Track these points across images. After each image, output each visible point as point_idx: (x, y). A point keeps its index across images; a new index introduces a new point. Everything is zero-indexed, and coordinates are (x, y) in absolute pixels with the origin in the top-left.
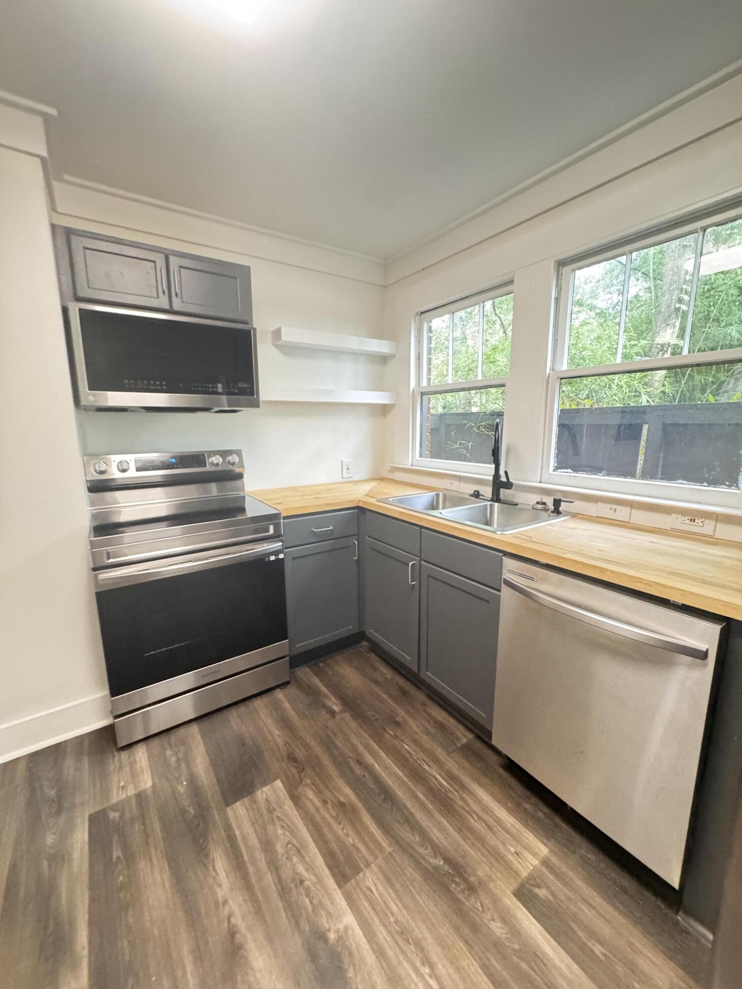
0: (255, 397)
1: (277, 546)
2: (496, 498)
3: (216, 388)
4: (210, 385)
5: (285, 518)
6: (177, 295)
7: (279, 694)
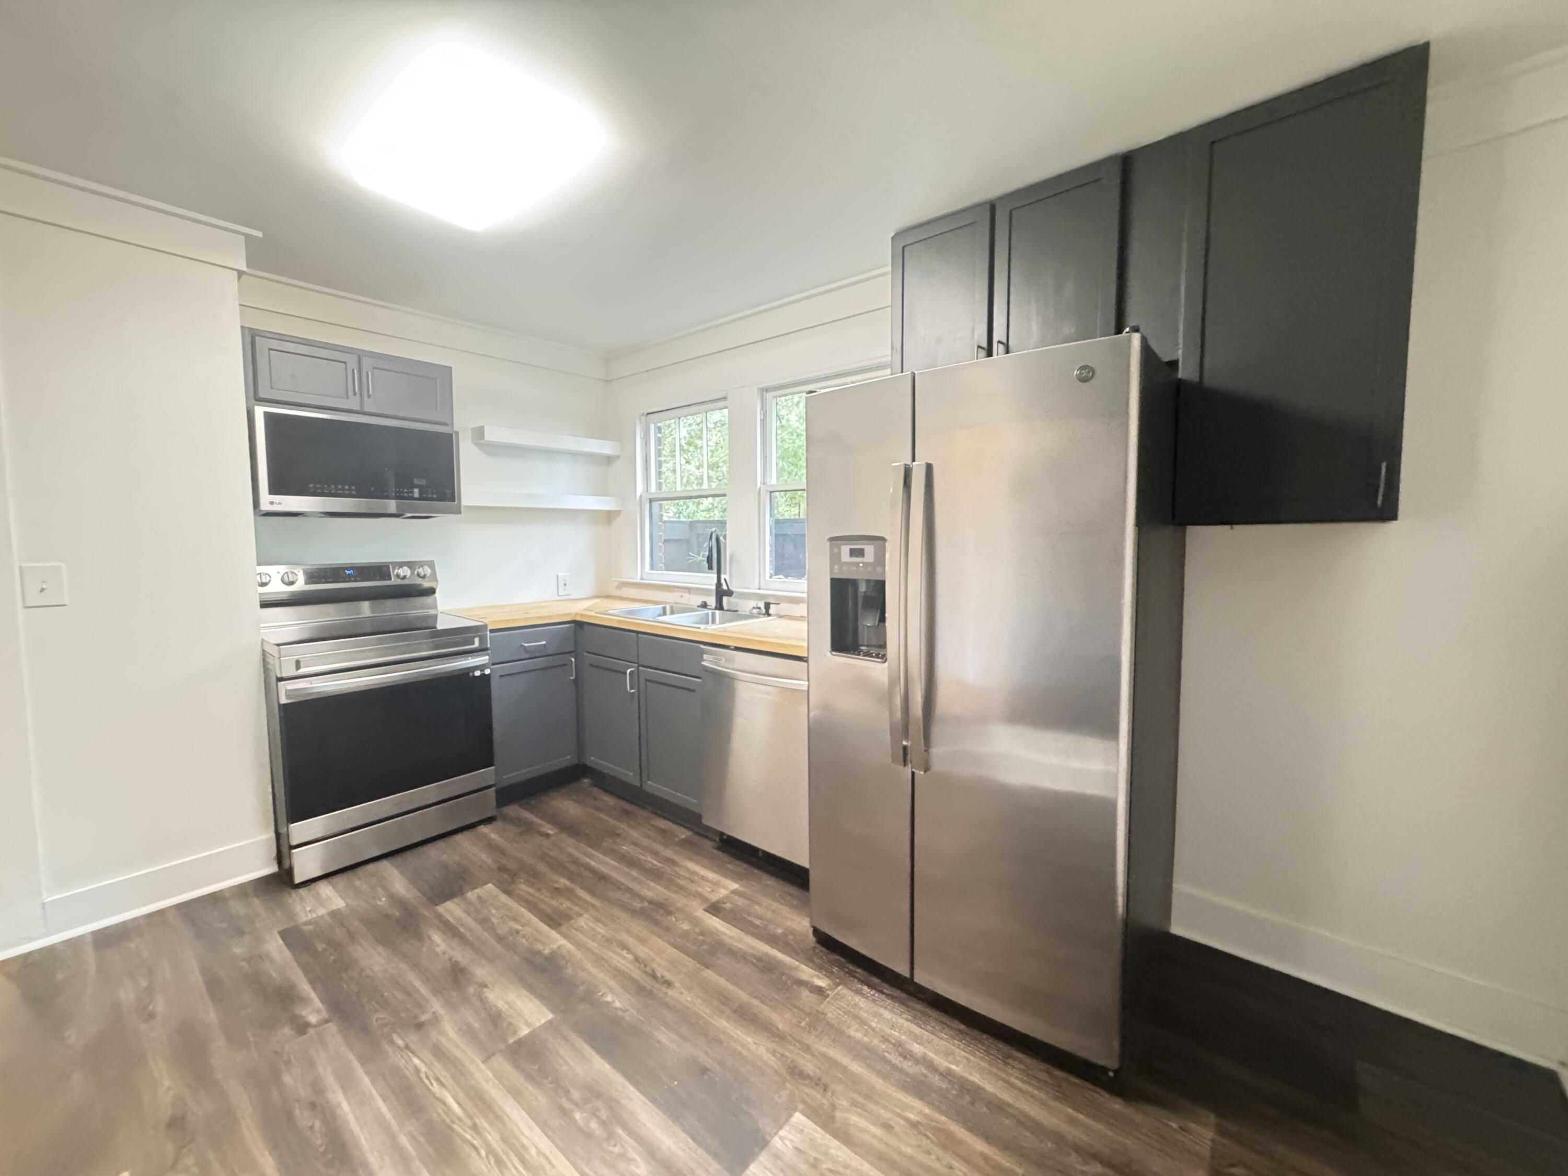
0: (456, 502)
1: (483, 660)
2: (720, 607)
3: (412, 492)
4: (405, 490)
5: (492, 631)
6: (369, 396)
7: (484, 829)
